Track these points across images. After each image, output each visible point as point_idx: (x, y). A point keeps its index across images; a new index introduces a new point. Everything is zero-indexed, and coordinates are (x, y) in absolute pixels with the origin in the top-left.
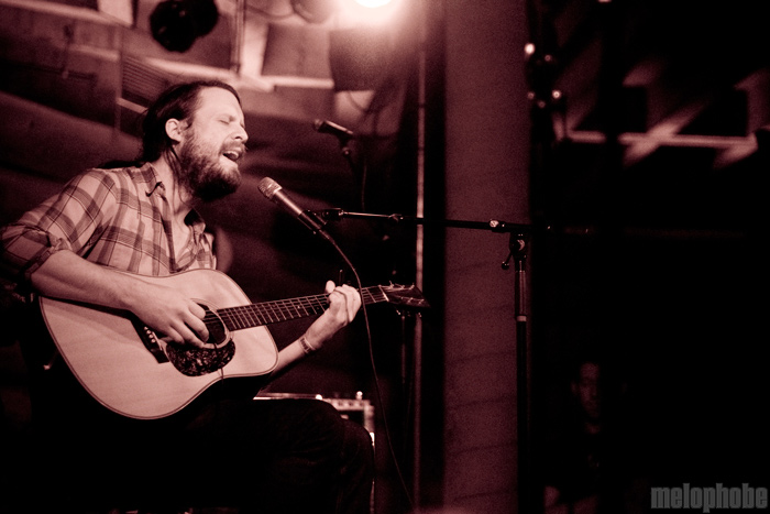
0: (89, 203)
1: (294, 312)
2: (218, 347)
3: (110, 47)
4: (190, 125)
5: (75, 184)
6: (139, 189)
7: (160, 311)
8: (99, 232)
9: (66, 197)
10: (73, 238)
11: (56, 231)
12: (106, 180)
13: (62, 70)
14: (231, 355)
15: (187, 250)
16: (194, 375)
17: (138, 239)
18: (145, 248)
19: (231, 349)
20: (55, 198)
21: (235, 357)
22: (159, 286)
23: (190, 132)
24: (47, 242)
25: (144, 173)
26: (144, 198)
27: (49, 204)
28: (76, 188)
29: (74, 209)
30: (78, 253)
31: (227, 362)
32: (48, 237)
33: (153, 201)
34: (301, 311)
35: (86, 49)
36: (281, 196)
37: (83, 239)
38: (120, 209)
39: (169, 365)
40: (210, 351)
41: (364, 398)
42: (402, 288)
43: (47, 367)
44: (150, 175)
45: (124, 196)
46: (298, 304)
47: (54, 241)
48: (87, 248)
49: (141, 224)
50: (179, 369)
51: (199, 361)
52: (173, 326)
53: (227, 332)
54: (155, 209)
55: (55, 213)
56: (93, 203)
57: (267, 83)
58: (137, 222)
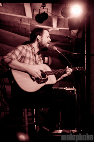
0: (20, 52)
1: (60, 72)
2: (45, 78)
3: (29, 23)
4: (42, 37)
5: (17, 48)
6: (30, 49)
7: (33, 72)
8: (22, 57)
9: (16, 50)
10: (17, 58)
11: (14, 57)
12: (23, 47)
13: (20, 27)
14: (47, 80)
15: (38, 60)
16: (40, 84)
17: (30, 58)
18: (31, 60)
19: (47, 79)
20: (14, 51)
21: (48, 81)
22: (33, 67)
23: (42, 38)
24: (12, 59)
25: (30, 46)
26: (31, 50)
27: (12, 52)
28: (18, 49)
29: (17, 53)
30: (18, 61)
31: (46, 81)
32: (12, 58)
33: (32, 51)
34: (61, 72)
35: (24, 23)
36: (57, 50)
37: (19, 58)
38: (26, 53)
39: (35, 82)
40: (43, 79)
41: (74, 88)
42: (81, 68)
43: (13, 82)
44: (31, 46)
45: (27, 50)
46: (60, 71)
47: (13, 59)
48: (20, 60)
49: (30, 55)
50: (37, 83)
51: (41, 81)
52: (35, 75)
53: (47, 76)
54: (33, 52)
55: (13, 53)
56: (21, 52)
57: (58, 29)
58: (29, 55)
